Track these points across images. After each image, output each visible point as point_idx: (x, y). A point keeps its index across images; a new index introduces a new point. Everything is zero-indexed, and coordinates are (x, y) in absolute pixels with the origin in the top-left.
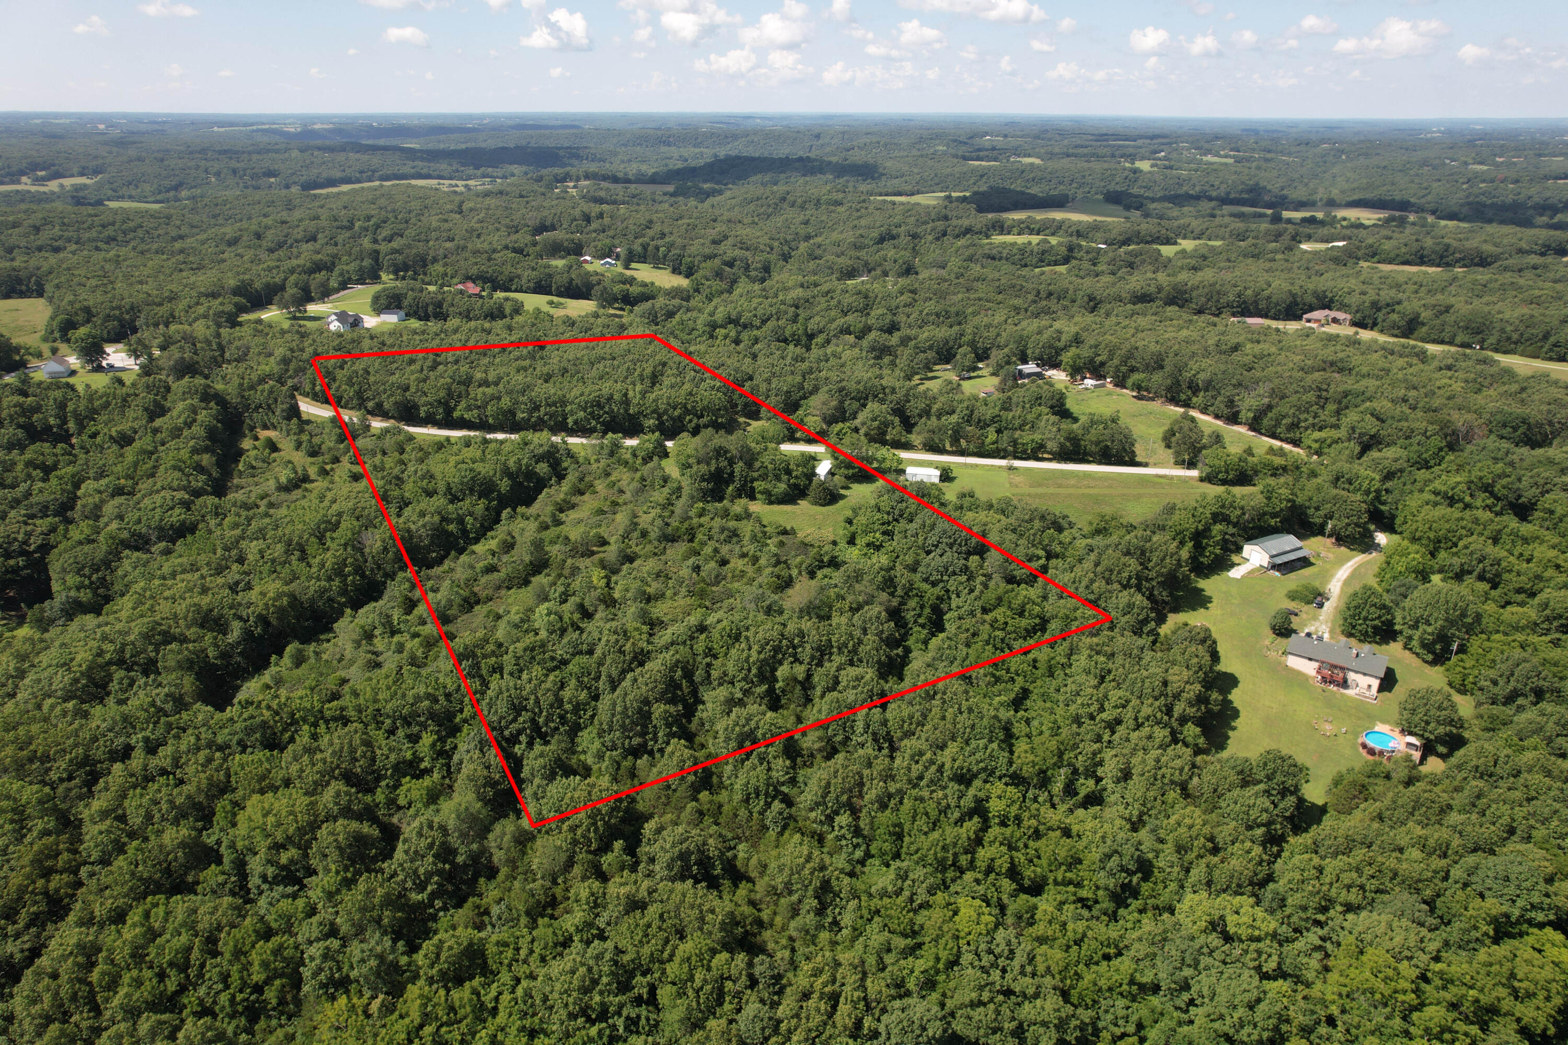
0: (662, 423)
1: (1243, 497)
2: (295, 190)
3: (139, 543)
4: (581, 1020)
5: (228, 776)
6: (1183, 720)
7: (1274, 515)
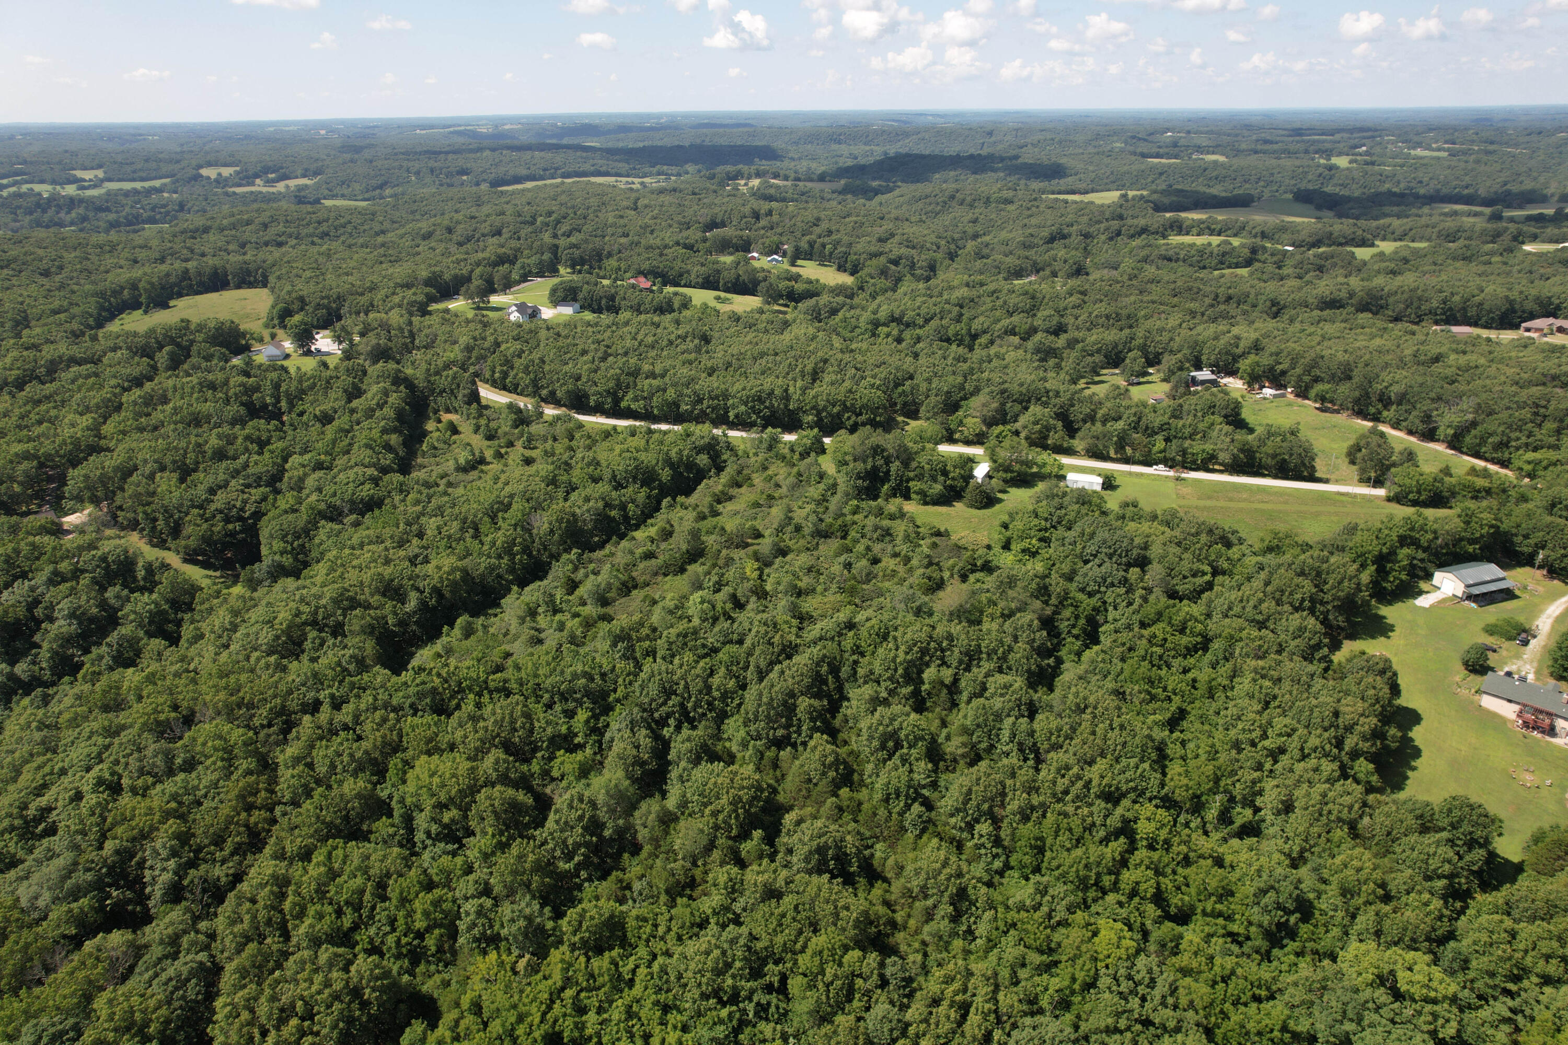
0: (820, 420)
1: (1436, 521)
2: (484, 187)
3: (333, 514)
4: (712, 1001)
5: (400, 736)
6: (1355, 754)
7: (1472, 541)
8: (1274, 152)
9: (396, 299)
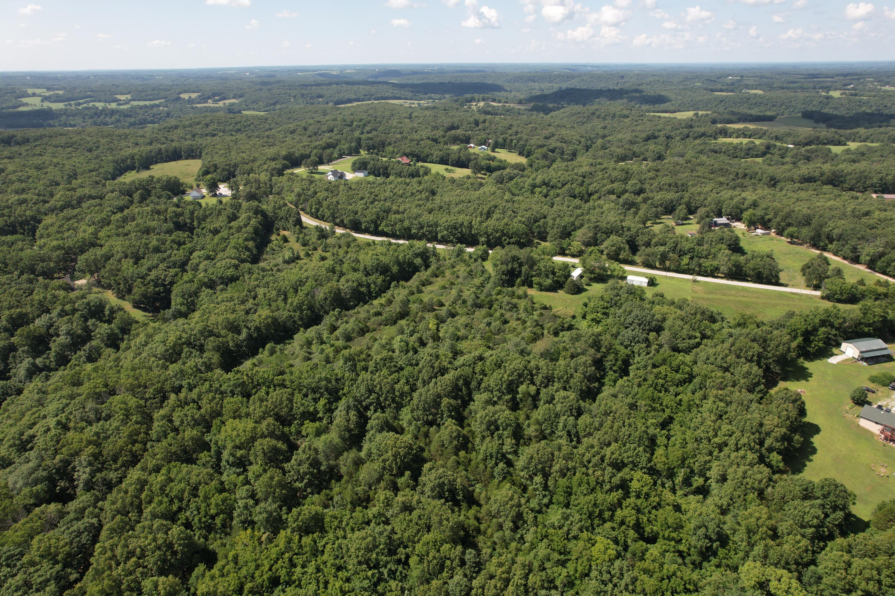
0: (489, 240)
3: (211, 285)
4: (364, 566)
6: (770, 450)
7: (869, 325)
8: (794, 88)
9: (265, 167)
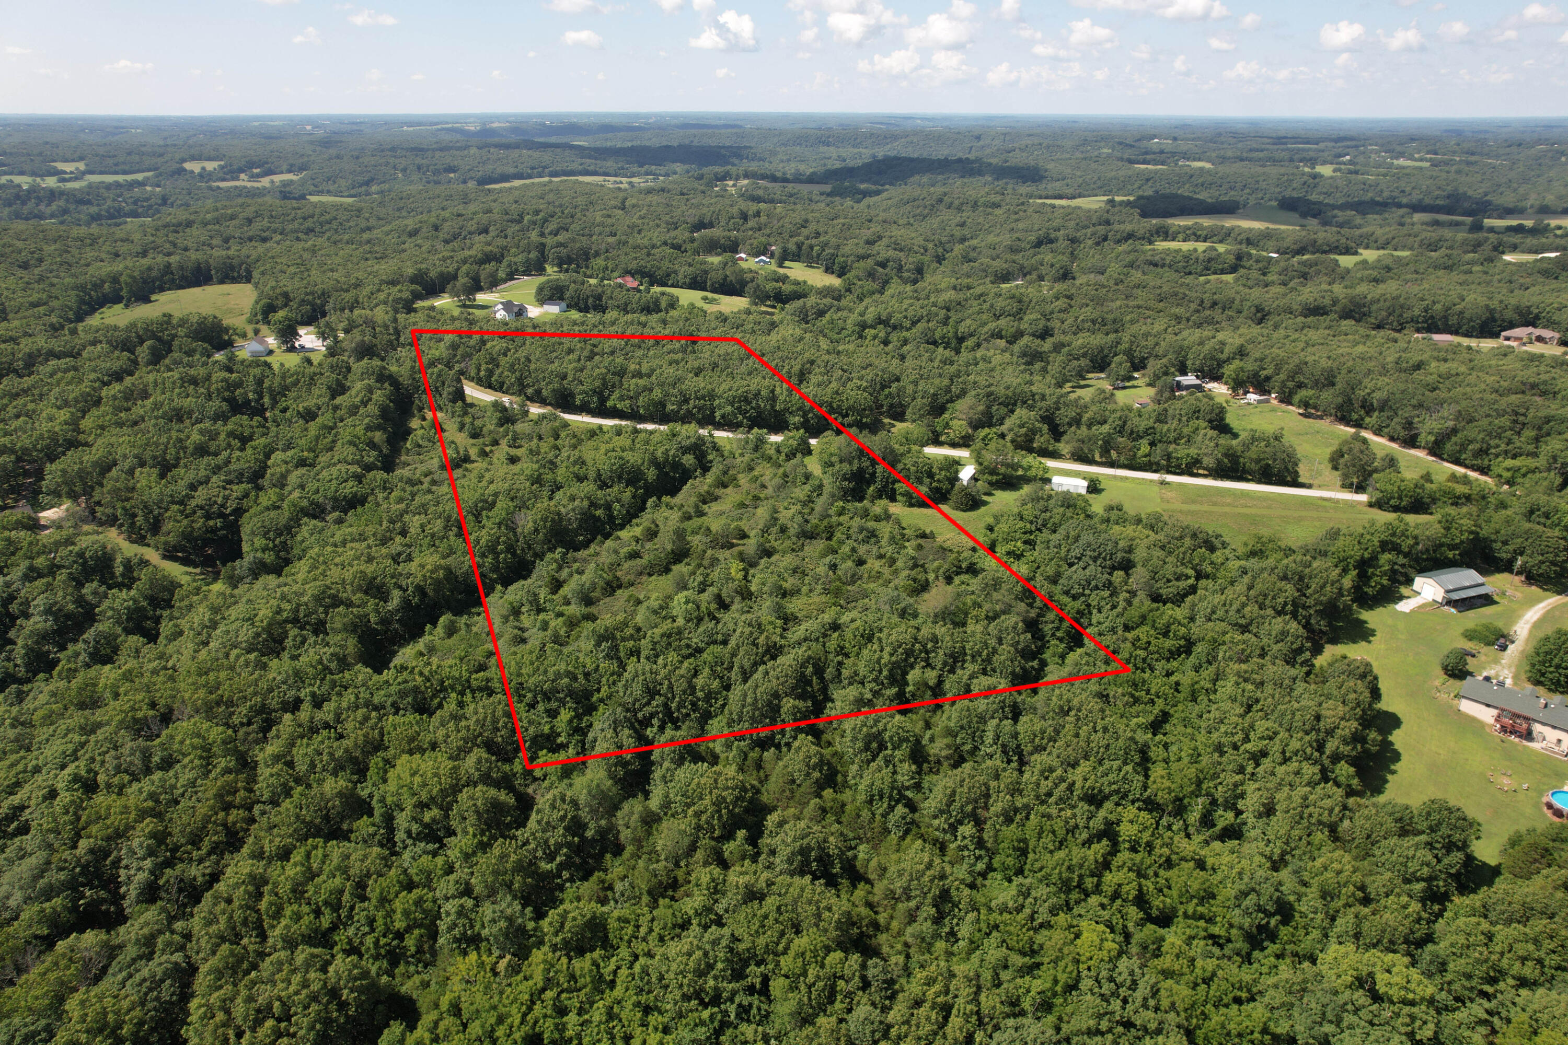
0: (807, 421)
1: (1417, 526)
2: (471, 184)
3: (316, 512)
4: (694, 1003)
5: (382, 735)
6: (1336, 758)
7: (1453, 547)
8: (1260, 160)
9: (382, 296)
